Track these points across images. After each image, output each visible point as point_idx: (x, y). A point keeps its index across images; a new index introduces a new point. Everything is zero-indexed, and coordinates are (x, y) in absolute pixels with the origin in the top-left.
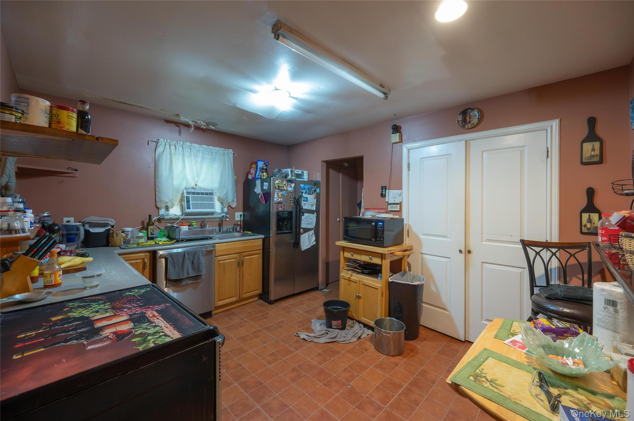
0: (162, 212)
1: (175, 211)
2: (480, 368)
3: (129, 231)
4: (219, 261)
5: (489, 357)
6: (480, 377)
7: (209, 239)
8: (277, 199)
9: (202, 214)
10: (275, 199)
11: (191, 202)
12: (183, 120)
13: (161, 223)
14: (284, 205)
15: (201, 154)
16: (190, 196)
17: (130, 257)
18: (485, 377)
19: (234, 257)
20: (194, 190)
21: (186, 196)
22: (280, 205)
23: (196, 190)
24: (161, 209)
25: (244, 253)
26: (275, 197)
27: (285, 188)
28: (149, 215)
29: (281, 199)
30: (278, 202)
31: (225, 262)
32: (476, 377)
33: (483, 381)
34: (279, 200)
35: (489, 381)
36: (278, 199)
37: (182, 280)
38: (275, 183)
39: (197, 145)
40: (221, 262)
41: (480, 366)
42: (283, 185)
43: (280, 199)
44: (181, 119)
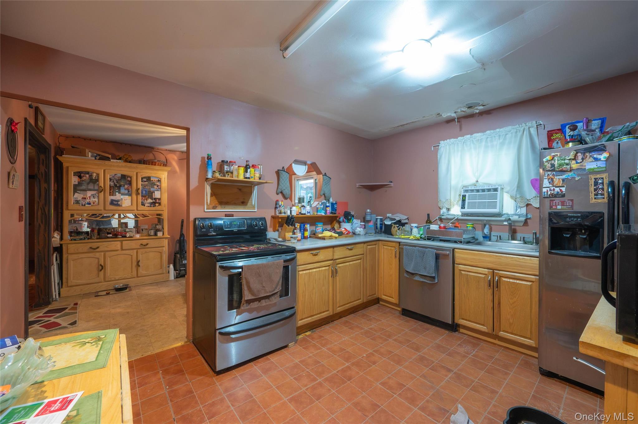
0: (444, 211)
1: (456, 211)
2: (100, 346)
3: (413, 227)
4: (460, 270)
5: (96, 360)
6: (96, 341)
7: (457, 243)
8: (548, 189)
9: (485, 215)
10: (544, 190)
11: (467, 201)
12: (445, 117)
13: (443, 222)
14: (572, 200)
15: (484, 143)
16: (467, 194)
17: (387, 244)
18: (92, 343)
19: (484, 273)
20: (475, 187)
21: (463, 195)
22: (557, 200)
23: (477, 187)
24: (442, 209)
25: (501, 272)
26: (544, 186)
27: (574, 166)
28: (428, 214)
29: (563, 189)
30: (552, 194)
31: (469, 275)
32: (99, 339)
33: (92, 340)
34: (554, 190)
35: (87, 342)
36: (552, 188)
37: (415, 275)
38: (543, 162)
39: (479, 133)
40: (463, 272)
41: (101, 348)
42: (567, 161)
43: (557, 189)
44: (443, 116)
